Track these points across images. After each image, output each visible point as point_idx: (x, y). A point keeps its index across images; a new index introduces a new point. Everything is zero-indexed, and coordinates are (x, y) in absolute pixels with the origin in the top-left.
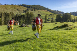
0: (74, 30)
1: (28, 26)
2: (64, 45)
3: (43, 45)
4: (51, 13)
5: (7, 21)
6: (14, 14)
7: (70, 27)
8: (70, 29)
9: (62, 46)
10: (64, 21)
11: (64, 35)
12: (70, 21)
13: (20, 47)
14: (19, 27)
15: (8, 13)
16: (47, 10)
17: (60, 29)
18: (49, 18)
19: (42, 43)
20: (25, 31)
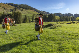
0: (57, 29)
1: (15, 25)
4: (38, 13)
7: (54, 26)
8: (54, 28)
9: (47, 43)
10: (50, 21)
11: (49, 33)
12: (55, 21)
16: (34, 10)
17: (46, 28)
20: (11, 30)
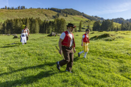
0: (116, 42)
1: (58, 35)
2: (104, 59)
4: (87, 20)
6: (42, 20)
7: (111, 37)
8: (111, 40)
9: (101, 60)
11: (104, 47)
12: (112, 30)
14: (48, 36)
15: (34, 18)
16: (82, 15)
17: (98, 40)
18: (84, 26)
20: (55, 41)
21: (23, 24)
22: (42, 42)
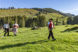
1: (40, 29)
2: (75, 47)
3: (54, 46)
4: (62, 16)
5: (20, 24)
6: (27, 17)
9: (73, 48)
10: (75, 24)
11: (75, 37)
13: (32, 48)
14: (31, 29)
15: (21, 16)
16: (58, 12)
17: (71, 32)
18: (60, 21)
19: (53, 45)
20: (37, 33)
21: (13, 20)
22: (26, 34)
